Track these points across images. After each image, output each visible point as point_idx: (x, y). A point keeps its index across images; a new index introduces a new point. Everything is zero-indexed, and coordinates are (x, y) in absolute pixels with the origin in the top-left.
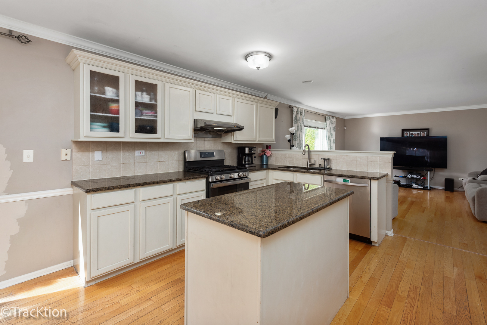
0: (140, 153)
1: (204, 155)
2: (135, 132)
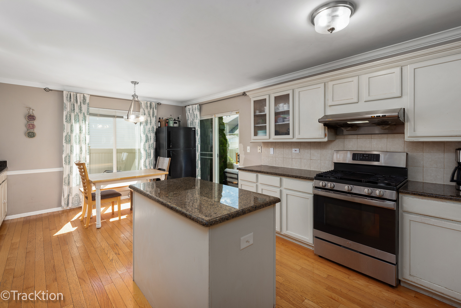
0: (296, 151)
1: (360, 157)
2: (276, 135)
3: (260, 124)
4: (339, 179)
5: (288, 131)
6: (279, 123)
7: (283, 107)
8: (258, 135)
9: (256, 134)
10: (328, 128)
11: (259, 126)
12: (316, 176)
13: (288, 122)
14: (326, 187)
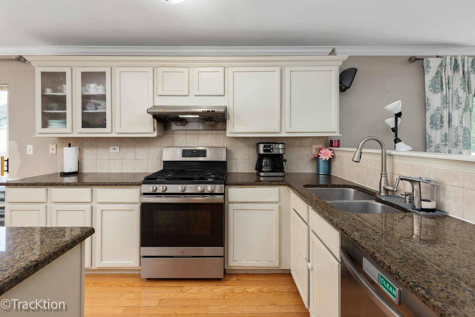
0: (115, 149)
1: (189, 154)
2: (83, 127)
3: (54, 110)
4: (171, 180)
5: (103, 123)
6: (89, 111)
7: (93, 89)
8: (49, 127)
9: (45, 125)
10: (157, 121)
11: (52, 113)
12: (145, 179)
13: (103, 111)
14: (158, 192)
